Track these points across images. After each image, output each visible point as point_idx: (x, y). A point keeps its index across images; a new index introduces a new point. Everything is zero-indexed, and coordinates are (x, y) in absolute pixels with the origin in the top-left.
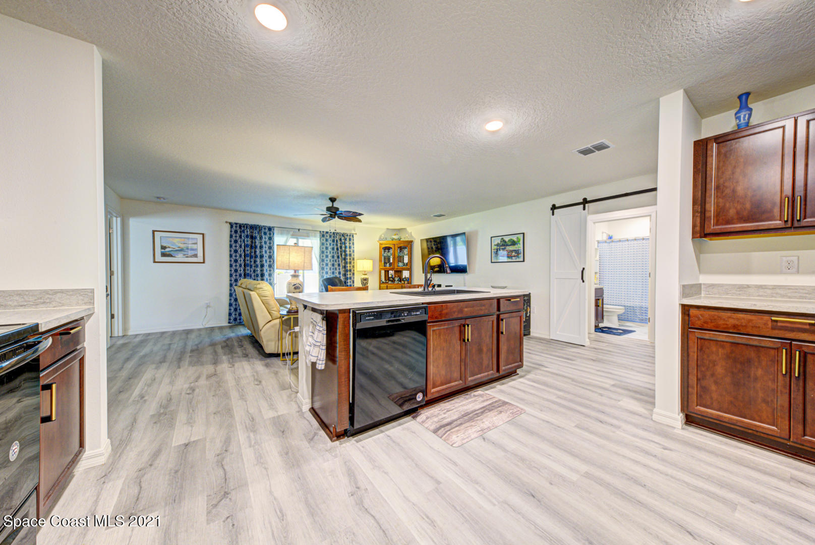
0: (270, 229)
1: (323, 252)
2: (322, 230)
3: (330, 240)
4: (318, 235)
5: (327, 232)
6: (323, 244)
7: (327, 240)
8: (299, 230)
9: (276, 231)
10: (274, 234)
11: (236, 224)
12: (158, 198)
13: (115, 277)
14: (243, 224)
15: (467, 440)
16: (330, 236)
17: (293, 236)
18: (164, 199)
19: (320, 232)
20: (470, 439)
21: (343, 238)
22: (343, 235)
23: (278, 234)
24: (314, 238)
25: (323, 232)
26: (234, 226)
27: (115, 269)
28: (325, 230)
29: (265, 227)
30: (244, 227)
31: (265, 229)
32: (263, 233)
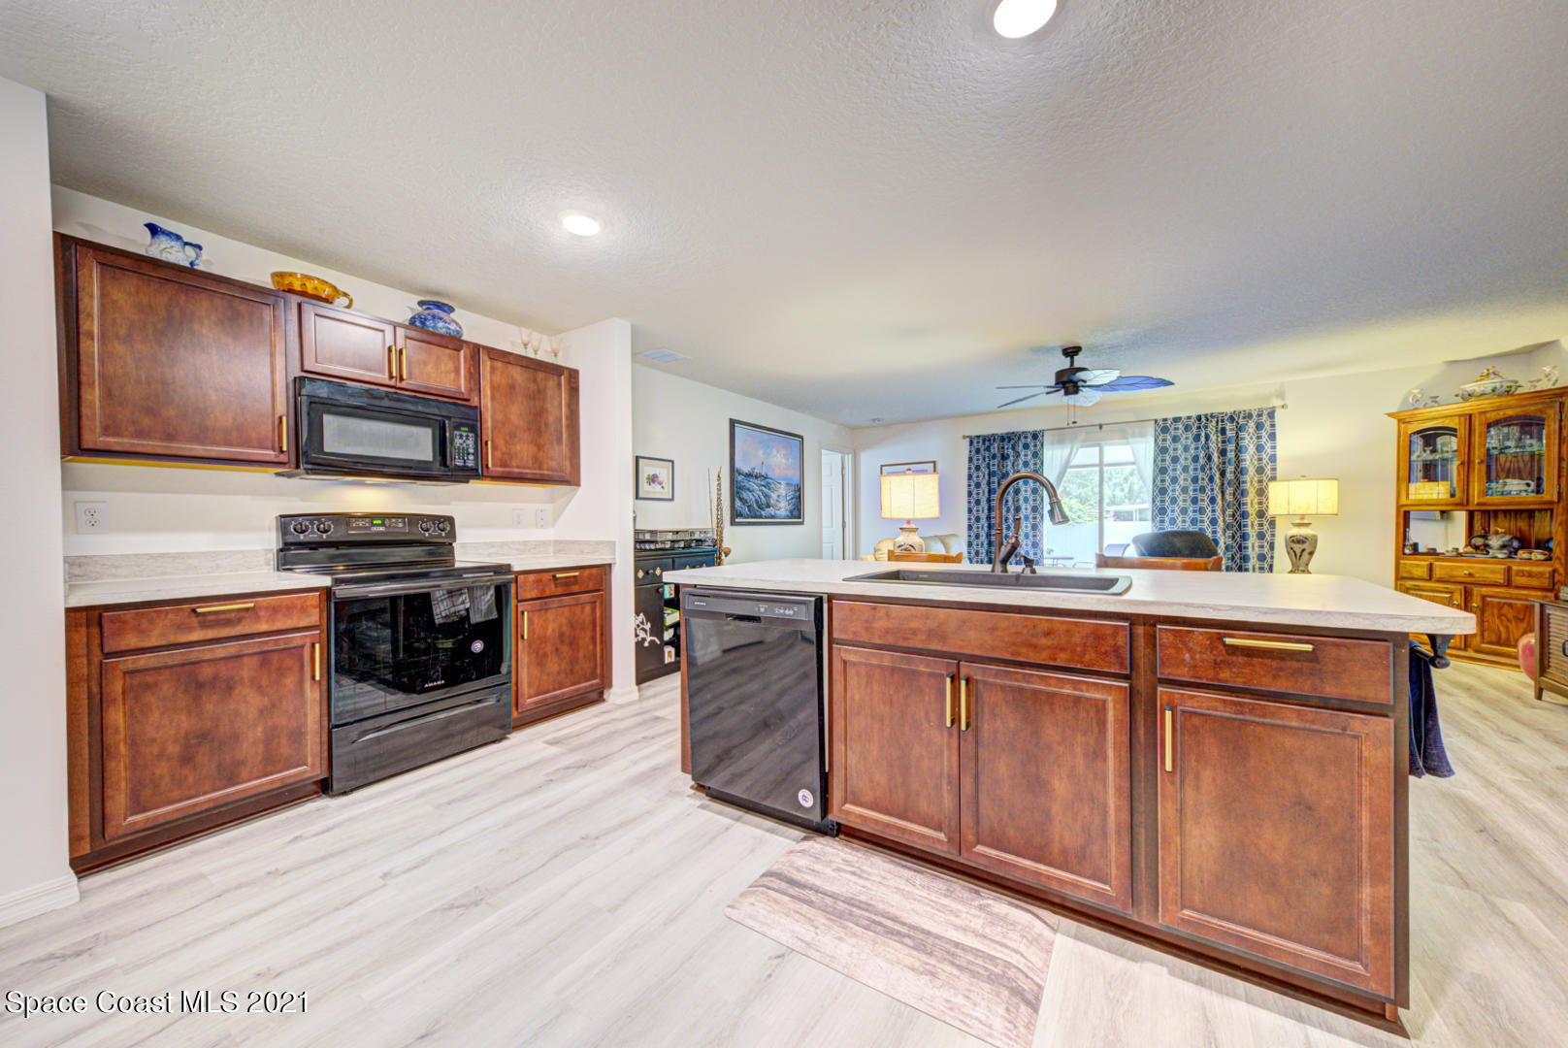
0: (1035, 436)
1: (1163, 471)
2: (1160, 417)
3: (1187, 439)
4: (1151, 429)
5: (1176, 420)
6: (1163, 450)
7: (1175, 439)
8: (1101, 426)
9: (1047, 439)
10: (1042, 445)
11: (978, 437)
12: (874, 420)
13: (846, 529)
14: (987, 436)
15: (757, 926)
16: (1187, 428)
17: (1088, 443)
18: (879, 420)
19: (1156, 421)
20: (764, 929)
21: (1228, 426)
22: (1232, 419)
23: (1052, 443)
24: (1139, 439)
25: (1165, 420)
26: (975, 441)
27: (847, 520)
28: (1170, 416)
29: (1024, 434)
30: (990, 440)
31: (1026, 437)
32: (1021, 445)
